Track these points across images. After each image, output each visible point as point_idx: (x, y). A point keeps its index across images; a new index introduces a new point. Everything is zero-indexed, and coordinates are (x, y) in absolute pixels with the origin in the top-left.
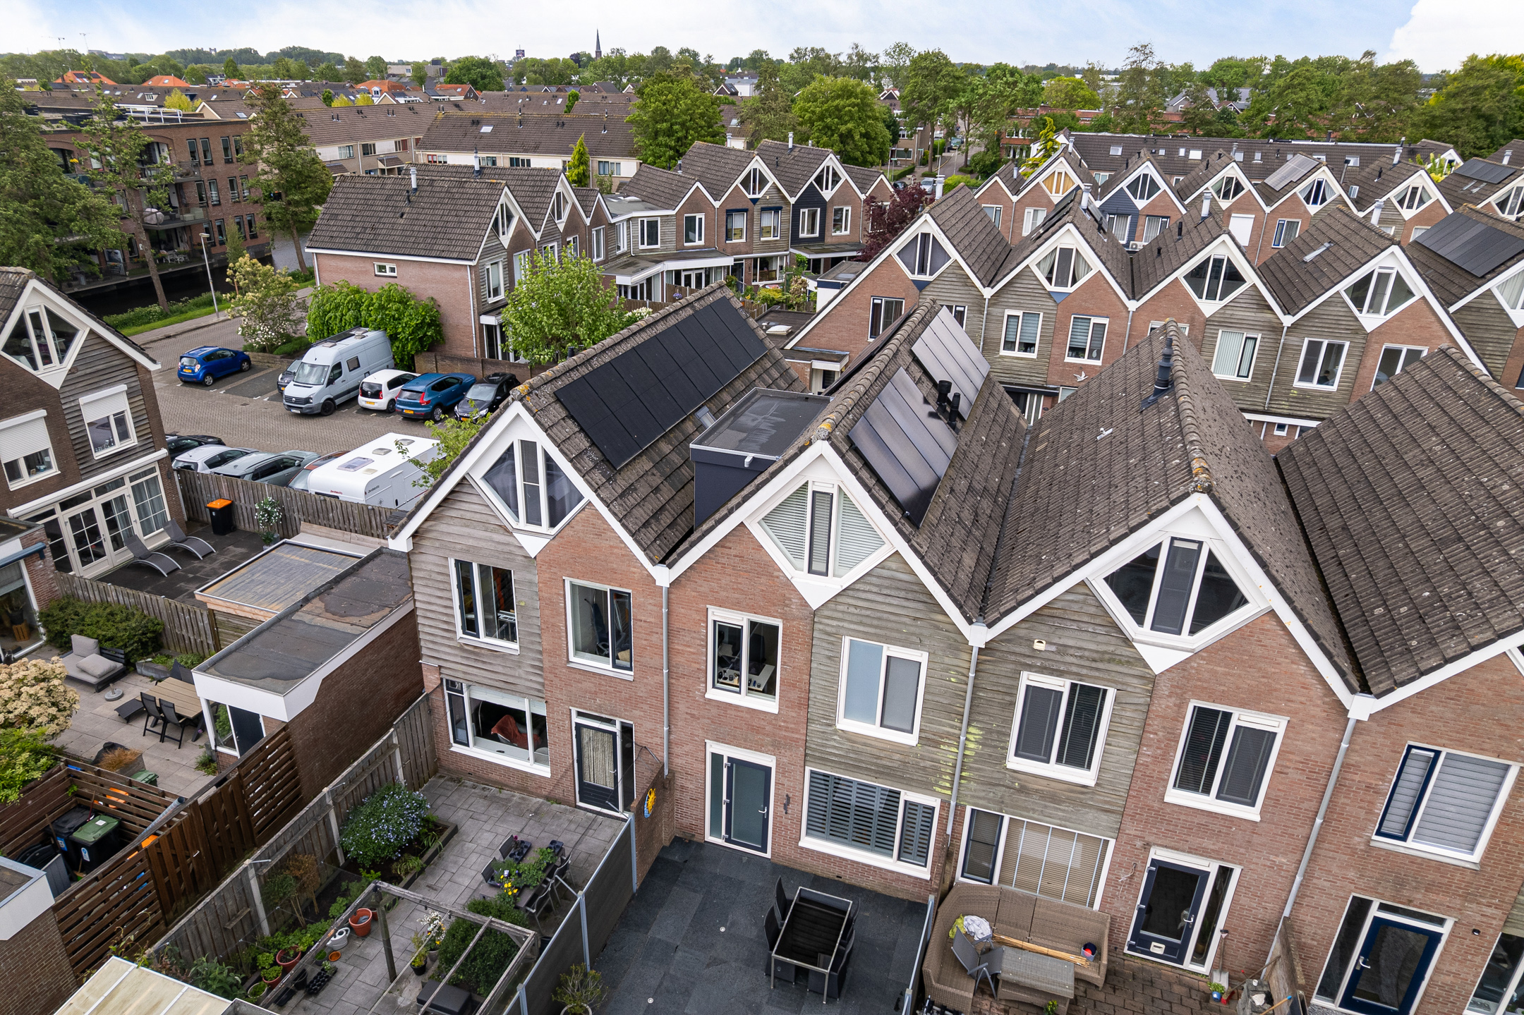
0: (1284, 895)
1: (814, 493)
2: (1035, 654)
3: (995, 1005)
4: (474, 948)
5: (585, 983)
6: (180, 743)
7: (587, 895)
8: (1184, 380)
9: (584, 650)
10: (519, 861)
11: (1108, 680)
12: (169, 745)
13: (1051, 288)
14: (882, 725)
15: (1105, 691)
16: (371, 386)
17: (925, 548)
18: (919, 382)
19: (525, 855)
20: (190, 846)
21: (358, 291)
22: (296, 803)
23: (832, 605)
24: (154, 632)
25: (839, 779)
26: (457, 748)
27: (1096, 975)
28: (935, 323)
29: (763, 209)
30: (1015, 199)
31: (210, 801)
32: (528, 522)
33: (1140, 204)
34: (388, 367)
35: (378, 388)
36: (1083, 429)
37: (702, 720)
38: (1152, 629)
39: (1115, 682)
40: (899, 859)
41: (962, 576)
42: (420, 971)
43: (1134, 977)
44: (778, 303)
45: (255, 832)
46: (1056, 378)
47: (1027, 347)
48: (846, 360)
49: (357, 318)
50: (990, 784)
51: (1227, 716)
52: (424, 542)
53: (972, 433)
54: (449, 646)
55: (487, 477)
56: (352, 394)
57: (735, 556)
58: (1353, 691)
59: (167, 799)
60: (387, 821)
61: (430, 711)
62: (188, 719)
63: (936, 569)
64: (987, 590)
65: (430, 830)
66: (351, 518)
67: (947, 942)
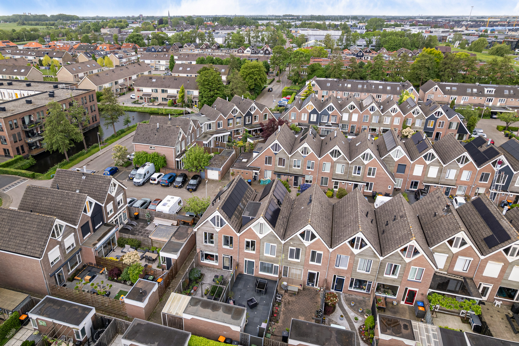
0: (325, 276)
1: (260, 224)
2: (291, 244)
3: (287, 293)
5: (231, 294)
6: (152, 263)
8: (313, 201)
9: (225, 245)
13: (303, 155)
14: (270, 255)
16: (153, 178)
17: (276, 230)
18: (274, 200)
19: (218, 277)
21: (146, 154)
23: (263, 238)
24: (140, 243)
25: (264, 263)
26: (202, 261)
27: (301, 289)
29: (237, 118)
30: (299, 111)
32: (217, 227)
33: (330, 113)
34: (156, 173)
35: (155, 179)
36: (300, 205)
37: (244, 255)
38: (305, 240)
39: (301, 248)
40: (273, 274)
41: (281, 233)
42: (206, 295)
43: (307, 289)
46: (305, 173)
47: (299, 166)
49: (146, 160)
50: (286, 262)
51: (316, 252)
52: (199, 229)
53: (283, 206)
54: (202, 245)
55: (211, 221)
56: (149, 180)
57: (249, 232)
58: (330, 248)
60: (196, 274)
61: (197, 256)
62: (154, 259)
63: (277, 233)
64: (285, 235)
65: (201, 275)
66: (166, 216)
67: (280, 285)
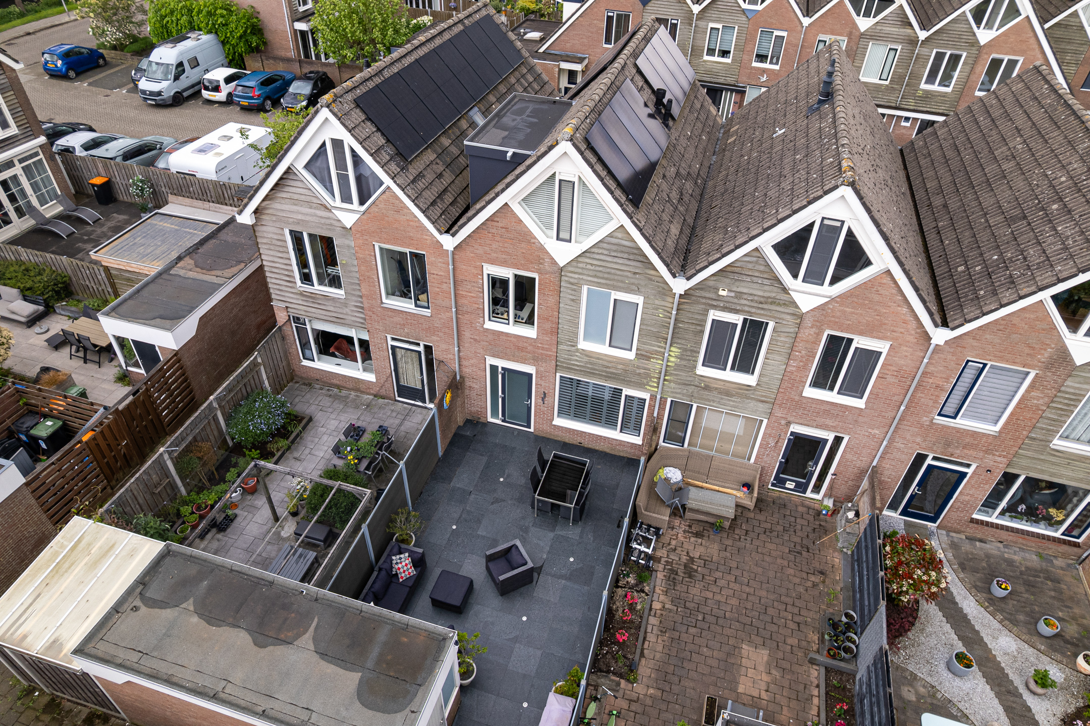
0: (874, 453)
1: (560, 181)
2: (719, 298)
3: (683, 522)
4: (330, 501)
5: (409, 520)
6: (99, 364)
7: (406, 463)
8: (841, 93)
9: (393, 294)
10: (357, 441)
11: (770, 316)
12: (90, 365)
13: (745, 6)
14: (610, 346)
15: (767, 323)
16: (210, 81)
17: (643, 223)
18: (640, 90)
19: (361, 436)
20: (118, 438)
22: (192, 405)
23: (574, 264)
24: (64, 283)
25: (580, 381)
26: (306, 363)
27: (750, 503)
28: (655, 40)
31: (128, 407)
32: (342, 201)
34: (223, 66)
35: (216, 84)
36: (763, 128)
37: (482, 343)
38: (803, 281)
39: (775, 318)
40: (621, 431)
41: (669, 242)
42: (294, 514)
43: (774, 503)
44: (533, 12)
45: (165, 426)
46: (744, 79)
47: (725, 53)
48: (586, 62)
49: (190, 23)
50: (685, 384)
51: (850, 341)
52: (264, 217)
53: (680, 129)
54: (292, 293)
55: (307, 166)
56: (196, 88)
57: (502, 228)
58: (936, 326)
59: (95, 407)
60: (260, 416)
61: (283, 338)
62: (102, 348)
63: (651, 238)
64: (688, 251)
65: (292, 420)
66: (208, 192)
67: (653, 485)
